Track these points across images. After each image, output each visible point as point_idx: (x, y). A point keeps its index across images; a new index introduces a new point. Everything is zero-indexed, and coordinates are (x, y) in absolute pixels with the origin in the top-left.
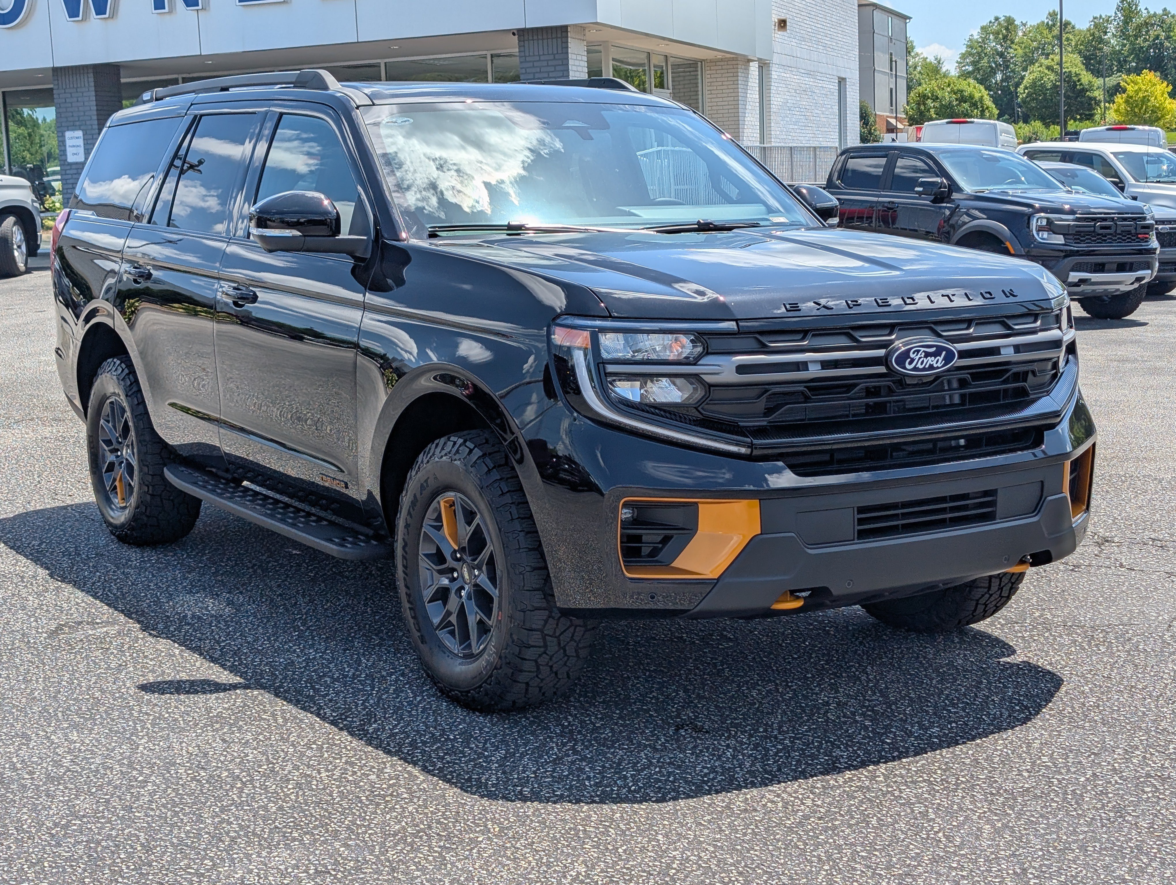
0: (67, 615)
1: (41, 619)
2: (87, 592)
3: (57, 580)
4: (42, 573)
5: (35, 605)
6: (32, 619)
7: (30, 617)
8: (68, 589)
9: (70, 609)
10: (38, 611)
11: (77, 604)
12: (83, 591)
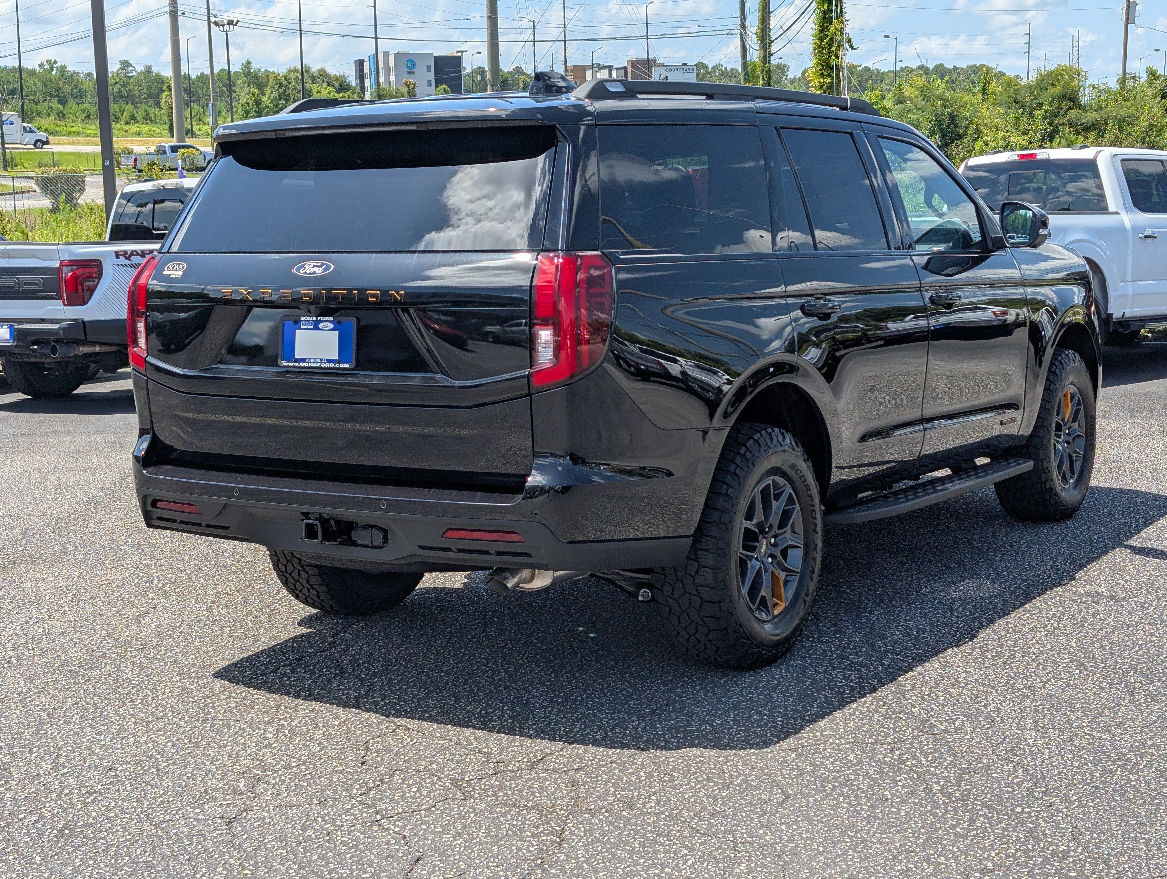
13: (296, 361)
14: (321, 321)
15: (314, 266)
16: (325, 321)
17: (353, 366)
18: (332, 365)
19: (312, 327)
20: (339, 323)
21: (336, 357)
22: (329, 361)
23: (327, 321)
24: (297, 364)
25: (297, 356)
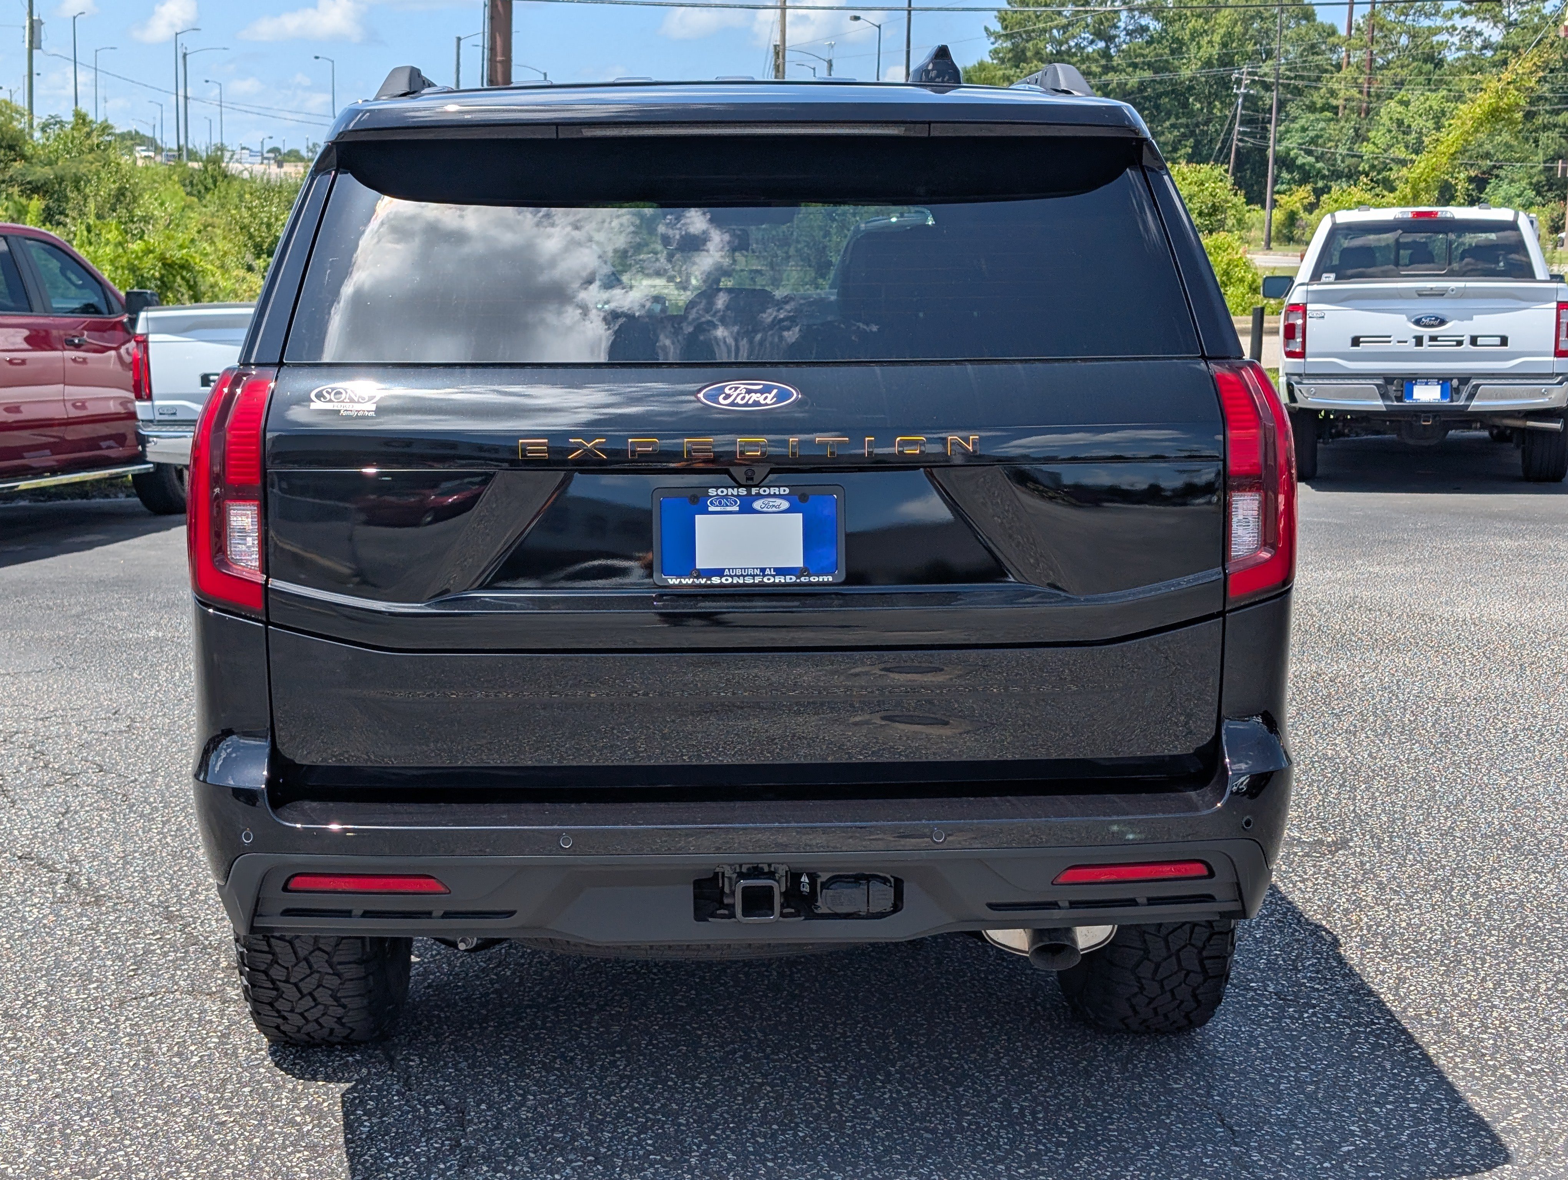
0: (1321, 866)
1: (1356, 865)
2: (1283, 898)
3: (1328, 932)
4: (1350, 952)
5: (1363, 888)
6: (1368, 866)
7: (1371, 871)
8: (1314, 913)
9: (1315, 873)
10: (1360, 878)
11: (1303, 881)
12: (1290, 903)
13: (701, 573)
14: (759, 496)
15: (749, 392)
16: (769, 496)
17: (842, 578)
18: (791, 579)
19: (737, 509)
20: (804, 498)
21: (798, 562)
22: (780, 571)
23: (775, 496)
24: (703, 581)
25: (699, 565)
